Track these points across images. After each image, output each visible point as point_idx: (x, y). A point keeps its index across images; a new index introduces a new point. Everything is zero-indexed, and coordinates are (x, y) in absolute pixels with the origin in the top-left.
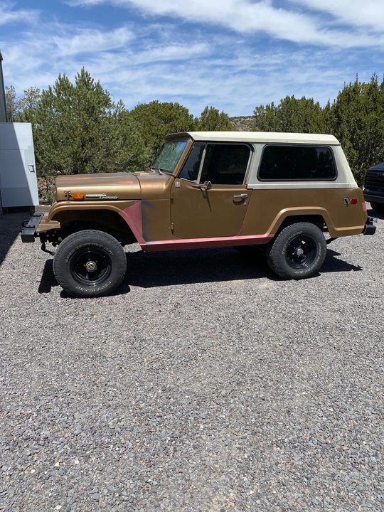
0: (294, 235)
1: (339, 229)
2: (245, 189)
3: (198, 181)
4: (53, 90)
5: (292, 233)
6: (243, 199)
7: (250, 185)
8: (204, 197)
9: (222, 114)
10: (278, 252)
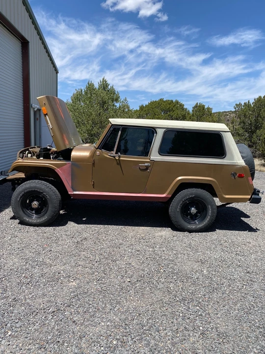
0: (188, 197)
1: (227, 196)
2: (149, 160)
3: (114, 152)
4: (83, 91)
5: (186, 196)
6: (147, 168)
7: (152, 158)
8: (118, 164)
9: (208, 108)
10: (174, 209)
